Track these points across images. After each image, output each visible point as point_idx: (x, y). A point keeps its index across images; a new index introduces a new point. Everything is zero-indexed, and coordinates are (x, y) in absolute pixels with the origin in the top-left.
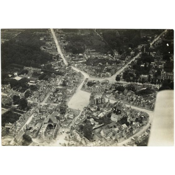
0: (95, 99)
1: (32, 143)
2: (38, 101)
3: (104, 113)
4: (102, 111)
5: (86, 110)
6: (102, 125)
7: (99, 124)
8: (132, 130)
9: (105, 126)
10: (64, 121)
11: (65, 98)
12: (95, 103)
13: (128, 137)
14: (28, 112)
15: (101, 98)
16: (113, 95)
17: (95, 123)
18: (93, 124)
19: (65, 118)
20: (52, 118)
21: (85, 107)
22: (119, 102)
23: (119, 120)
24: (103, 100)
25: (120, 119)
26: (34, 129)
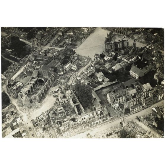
0: (112, 42)
1: (10, 105)
2: (38, 44)
3: (122, 64)
4: (120, 61)
5: (98, 58)
6: (114, 82)
7: (110, 81)
8: (157, 95)
9: (118, 85)
10: (64, 74)
11: (76, 40)
12: (112, 48)
13: (148, 106)
14: (24, 59)
15: (121, 40)
16: (145, 35)
17: (105, 80)
18: (100, 80)
19: (66, 70)
20: (42, 71)
21: (96, 55)
22: (148, 47)
23: (141, 76)
24: (125, 43)
25: (143, 75)
26: (19, 85)
